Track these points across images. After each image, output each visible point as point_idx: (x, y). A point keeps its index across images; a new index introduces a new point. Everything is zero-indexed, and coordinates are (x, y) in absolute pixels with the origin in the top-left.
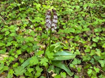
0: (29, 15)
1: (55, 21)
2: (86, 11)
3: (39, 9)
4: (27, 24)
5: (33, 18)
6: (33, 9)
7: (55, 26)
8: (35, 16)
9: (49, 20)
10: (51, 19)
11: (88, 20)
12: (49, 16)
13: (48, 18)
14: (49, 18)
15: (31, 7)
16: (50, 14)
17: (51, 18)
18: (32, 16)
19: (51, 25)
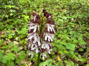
0: (16, 26)
1: (49, 38)
2: (74, 22)
3: (27, 21)
4: (12, 36)
5: (20, 29)
6: (21, 20)
7: (48, 48)
8: (22, 27)
9: (35, 34)
10: (41, 33)
11: (79, 31)
12: (36, 26)
13: (32, 30)
14: (35, 31)
15: (19, 19)
16: (38, 21)
17: (41, 30)
18: (19, 27)
19: (41, 46)
